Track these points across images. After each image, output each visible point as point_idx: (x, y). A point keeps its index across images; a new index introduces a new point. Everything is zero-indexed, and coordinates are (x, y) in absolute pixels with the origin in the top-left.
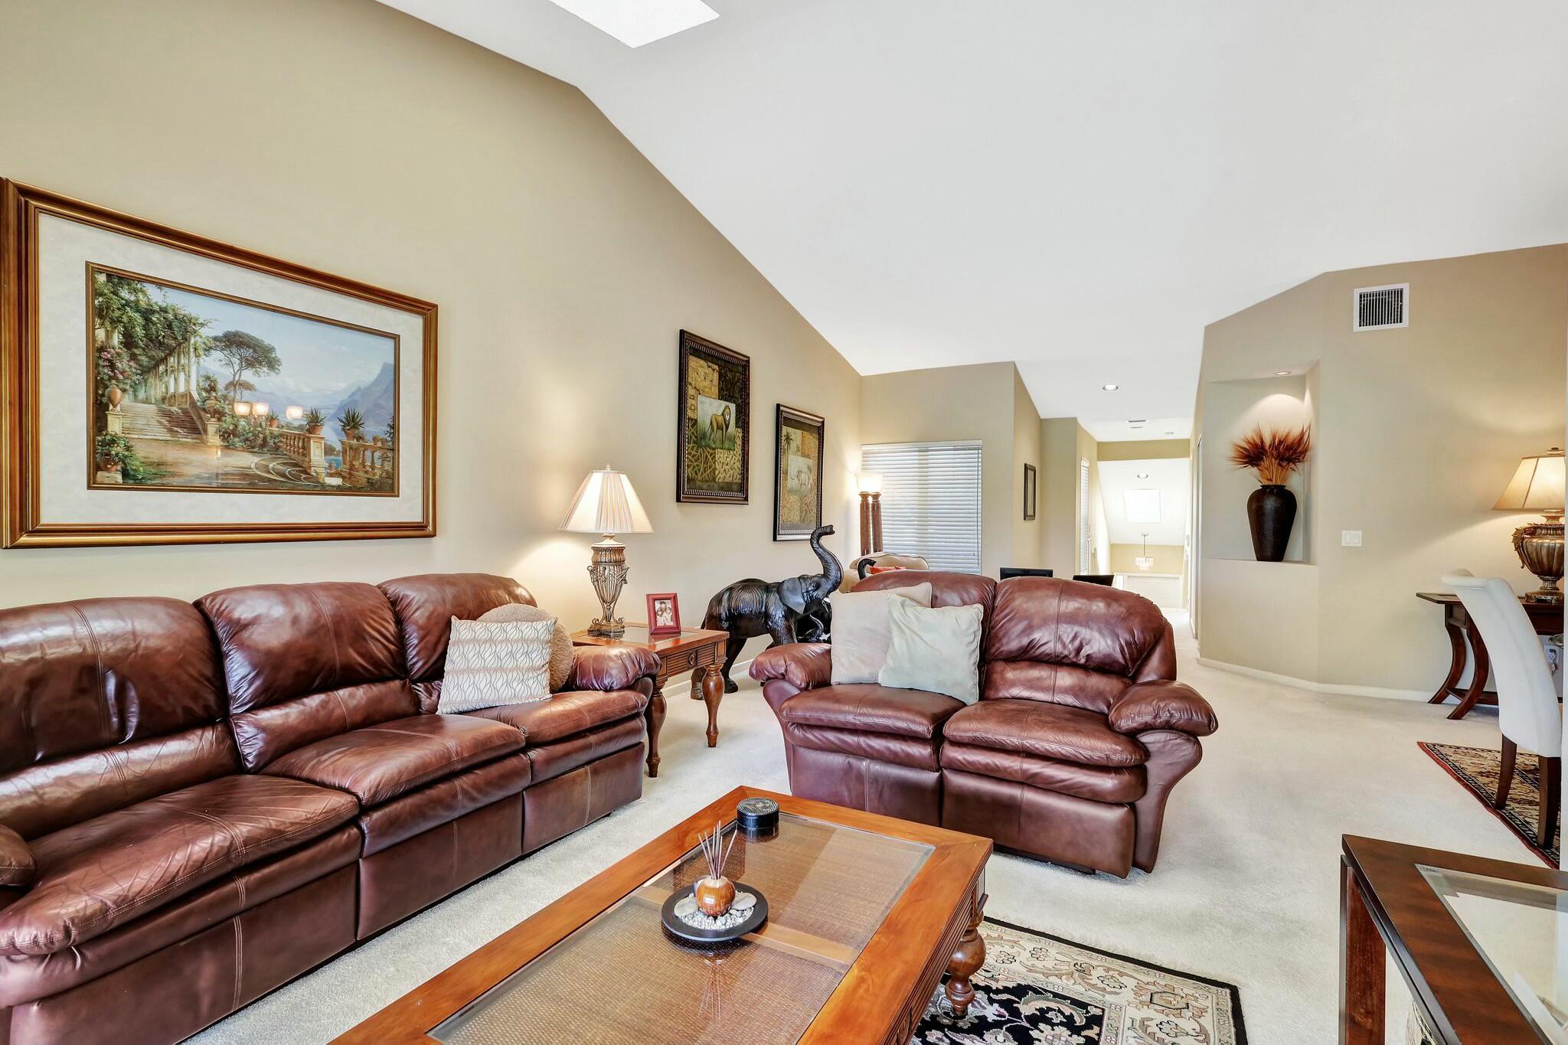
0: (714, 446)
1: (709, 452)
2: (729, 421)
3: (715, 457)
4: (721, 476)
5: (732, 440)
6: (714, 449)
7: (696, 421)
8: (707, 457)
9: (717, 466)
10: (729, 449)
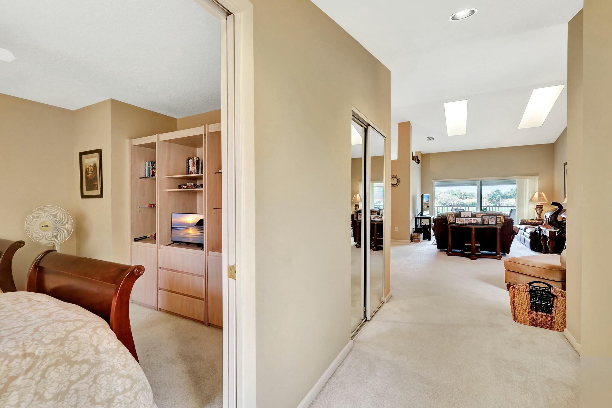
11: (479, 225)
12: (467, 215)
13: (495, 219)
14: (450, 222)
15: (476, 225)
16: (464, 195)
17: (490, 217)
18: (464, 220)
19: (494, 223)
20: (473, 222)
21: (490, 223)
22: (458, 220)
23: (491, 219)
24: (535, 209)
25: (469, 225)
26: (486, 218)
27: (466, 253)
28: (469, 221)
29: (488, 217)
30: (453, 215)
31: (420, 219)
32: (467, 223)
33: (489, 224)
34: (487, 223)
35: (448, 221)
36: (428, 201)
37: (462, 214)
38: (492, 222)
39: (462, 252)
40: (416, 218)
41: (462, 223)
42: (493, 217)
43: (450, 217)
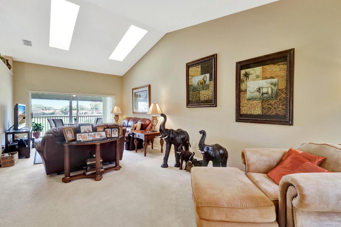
0: (199, 90)
1: (197, 92)
2: (206, 80)
3: (200, 93)
4: (203, 99)
5: (208, 86)
6: (200, 91)
7: (192, 85)
8: (196, 94)
9: (201, 96)
10: (206, 89)
11: (104, 139)
12: (88, 129)
13: (117, 131)
14: (69, 139)
15: (100, 140)
16: (45, 108)
17: (113, 129)
18: (87, 136)
19: (117, 135)
20: (98, 137)
21: (113, 136)
22: (80, 137)
23: (113, 131)
25: (93, 141)
26: (108, 131)
27: (88, 173)
28: (92, 135)
29: (110, 130)
30: (71, 129)
31: (11, 135)
32: (91, 138)
33: (111, 138)
34: (110, 136)
35: (66, 139)
36: (25, 113)
37: (83, 129)
38: (115, 134)
39: (84, 174)
40: (7, 134)
41: (85, 140)
42: (115, 129)
43: (68, 133)
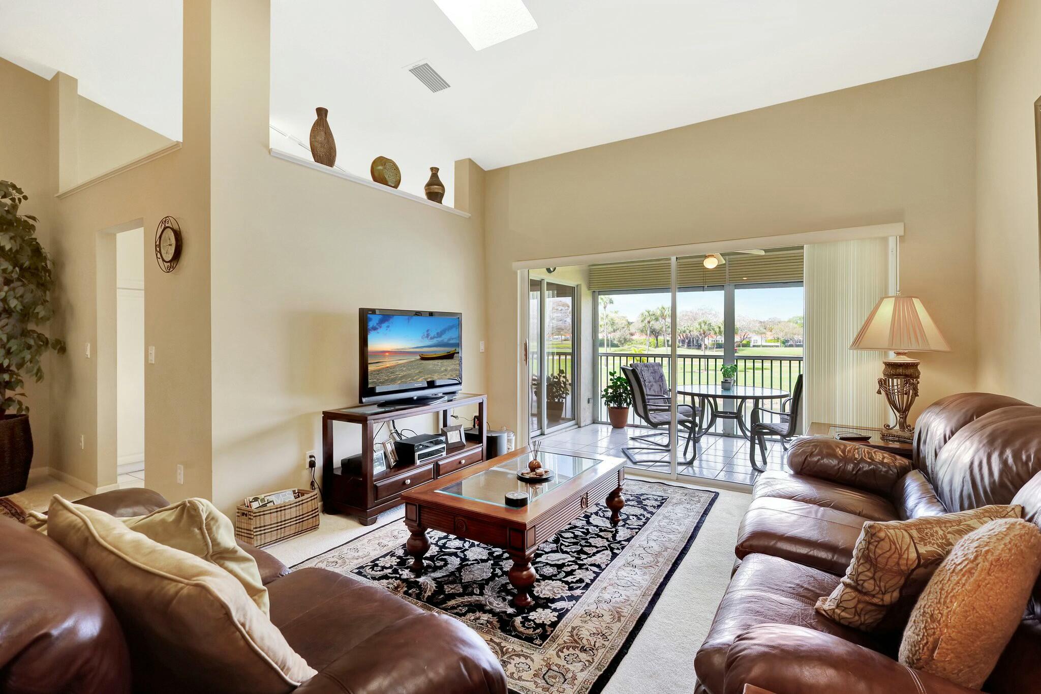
24: (880, 382)
